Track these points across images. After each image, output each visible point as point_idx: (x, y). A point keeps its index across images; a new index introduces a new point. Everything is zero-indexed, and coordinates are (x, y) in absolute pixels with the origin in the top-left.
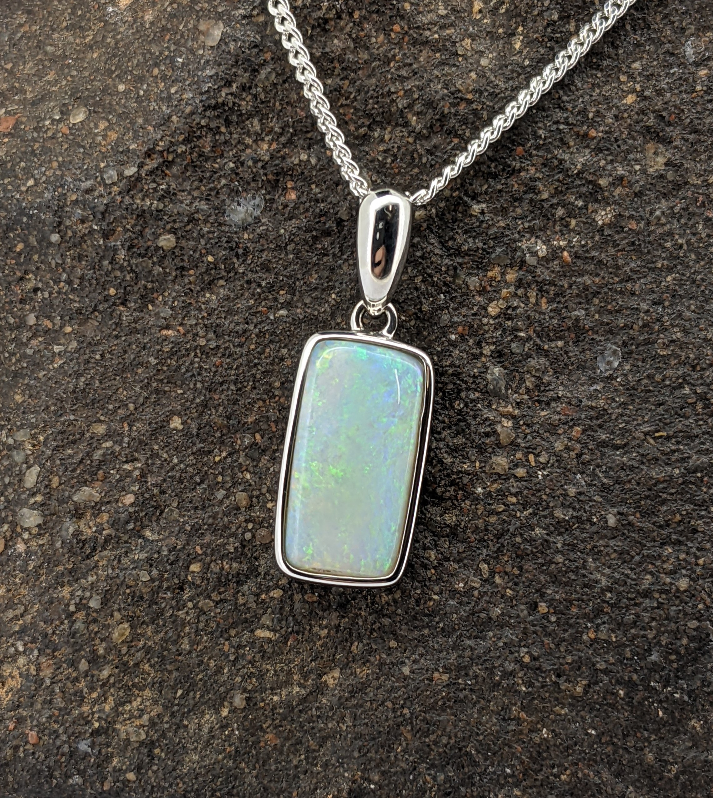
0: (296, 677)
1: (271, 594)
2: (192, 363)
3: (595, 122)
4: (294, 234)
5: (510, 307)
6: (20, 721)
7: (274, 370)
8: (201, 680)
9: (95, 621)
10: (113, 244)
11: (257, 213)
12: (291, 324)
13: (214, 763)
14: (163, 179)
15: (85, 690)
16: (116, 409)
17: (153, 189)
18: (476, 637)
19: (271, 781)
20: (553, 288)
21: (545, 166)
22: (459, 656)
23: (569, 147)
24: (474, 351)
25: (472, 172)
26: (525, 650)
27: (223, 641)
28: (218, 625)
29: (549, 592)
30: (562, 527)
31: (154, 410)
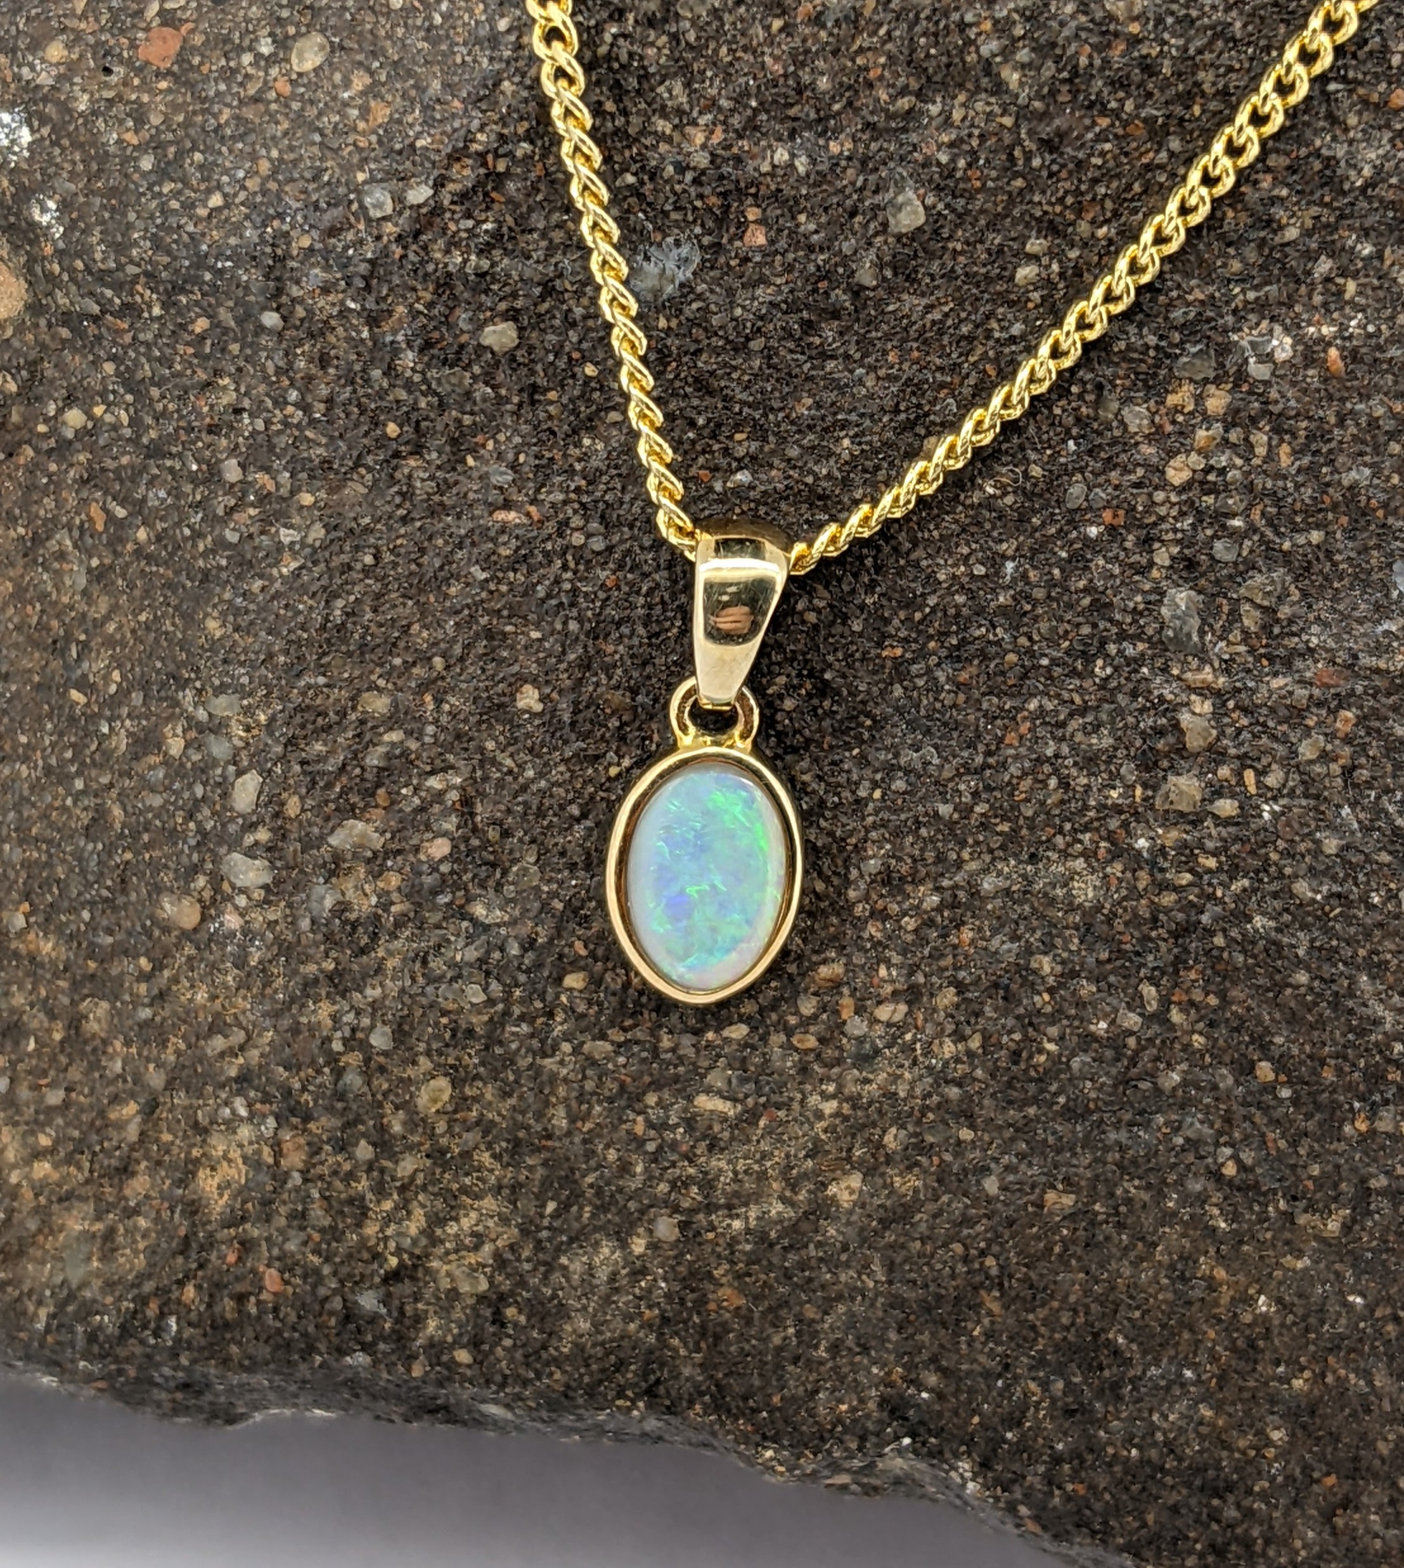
0: (775, 1185)
1: (726, 1033)
2: (557, 581)
4: (761, 318)
5: (1212, 468)
6: (246, 1246)
8: (591, 1186)
9: (382, 1069)
10: (389, 339)
11: (685, 274)
12: (759, 503)
13: (622, 1337)
14: (488, 208)
15: (369, 1196)
16: (408, 666)
17: (467, 230)
18: (1131, 1124)
19: (728, 1375)
20: (1304, 424)
21: (1295, 172)
22: (1096, 1160)
23: (1346, 130)
24: (1137, 558)
25: (1137, 188)
26: (1228, 1151)
27: (632, 1116)
28: (622, 1086)
29: (1279, 1040)
30: (1309, 914)
31: (483, 670)
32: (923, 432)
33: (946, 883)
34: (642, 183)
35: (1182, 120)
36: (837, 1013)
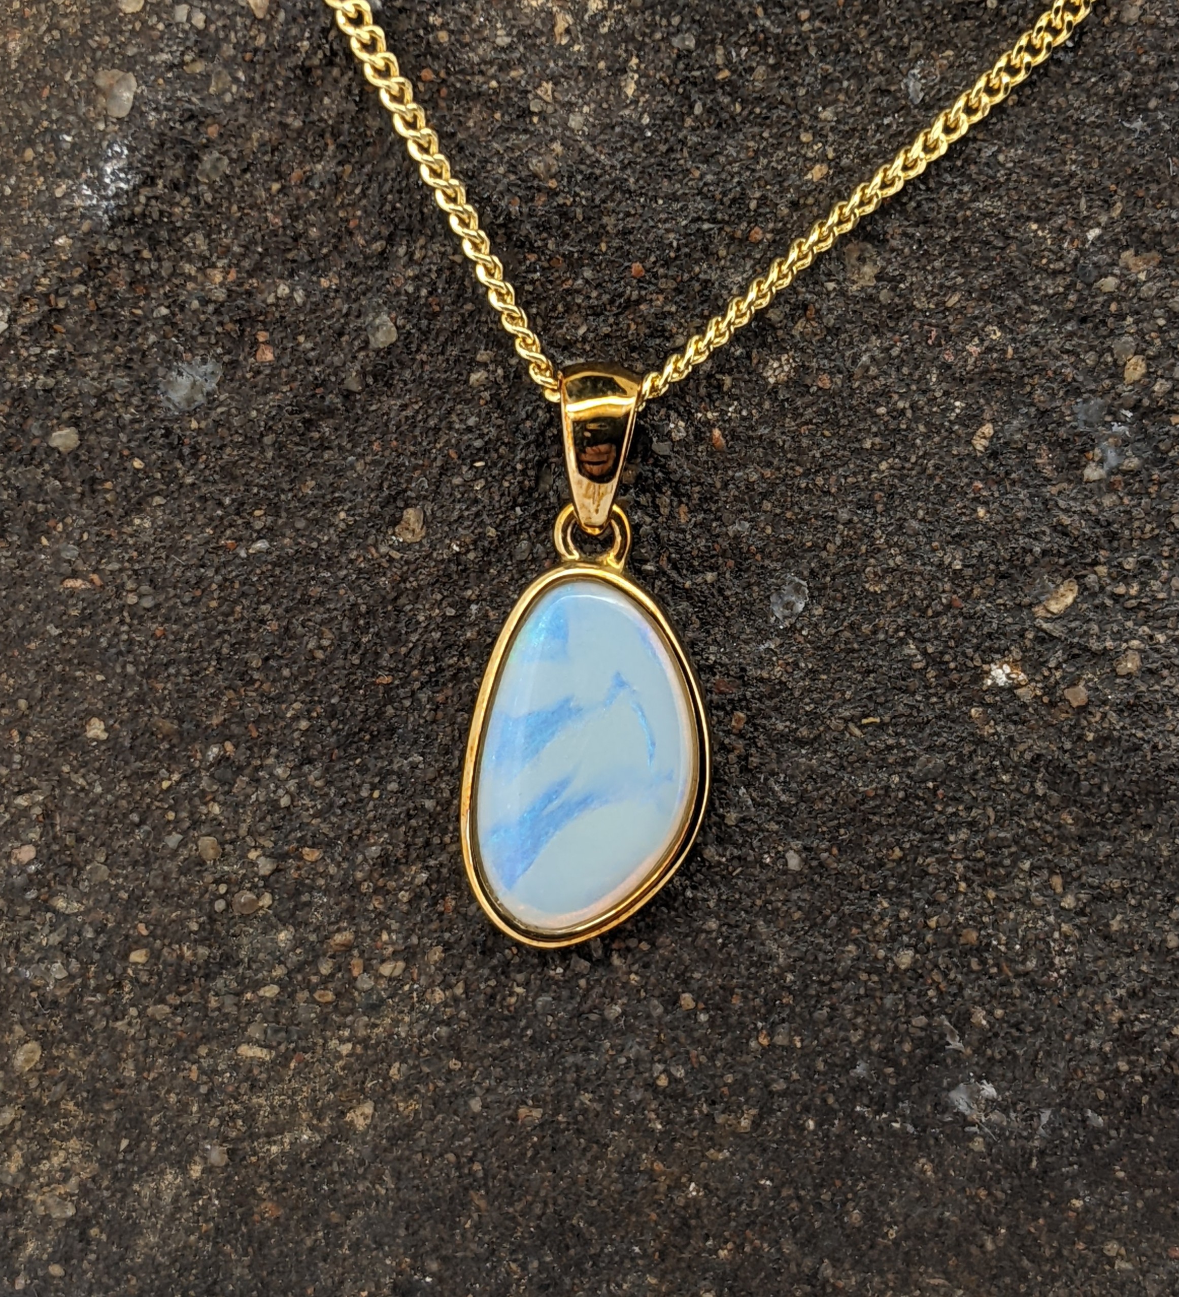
0: (304, 1116)
1: (261, 993)
2: (116, 634)
3: (760, 215)
4: (273, 418)
7: (250, 639)
8: (156, 1124)
11: (211, 385)
12: (275, 565)
13: (184, 1247)
14: (52, 338)
17: (36, 355)
18: (586, 1050)
19: (271, 1273)
20: (698, 489)
21: (681, 293)
22: (558, 1080)
23: (719, 259)
25: (560, 307)
26: (660, 1067)
27: (188, 1065)
28: (180, 1040)
29: (697, 975)
30: (716, 873)
31: (59, 709)
32: (401, 504)
33: (432, 863)
34: (174, 314)
35: (593, 254)
36: (350, 971)
